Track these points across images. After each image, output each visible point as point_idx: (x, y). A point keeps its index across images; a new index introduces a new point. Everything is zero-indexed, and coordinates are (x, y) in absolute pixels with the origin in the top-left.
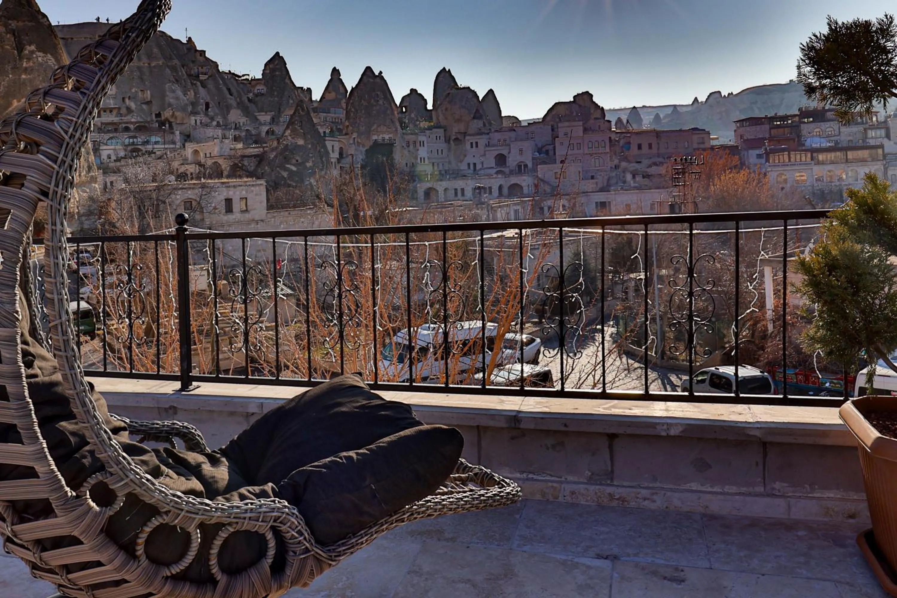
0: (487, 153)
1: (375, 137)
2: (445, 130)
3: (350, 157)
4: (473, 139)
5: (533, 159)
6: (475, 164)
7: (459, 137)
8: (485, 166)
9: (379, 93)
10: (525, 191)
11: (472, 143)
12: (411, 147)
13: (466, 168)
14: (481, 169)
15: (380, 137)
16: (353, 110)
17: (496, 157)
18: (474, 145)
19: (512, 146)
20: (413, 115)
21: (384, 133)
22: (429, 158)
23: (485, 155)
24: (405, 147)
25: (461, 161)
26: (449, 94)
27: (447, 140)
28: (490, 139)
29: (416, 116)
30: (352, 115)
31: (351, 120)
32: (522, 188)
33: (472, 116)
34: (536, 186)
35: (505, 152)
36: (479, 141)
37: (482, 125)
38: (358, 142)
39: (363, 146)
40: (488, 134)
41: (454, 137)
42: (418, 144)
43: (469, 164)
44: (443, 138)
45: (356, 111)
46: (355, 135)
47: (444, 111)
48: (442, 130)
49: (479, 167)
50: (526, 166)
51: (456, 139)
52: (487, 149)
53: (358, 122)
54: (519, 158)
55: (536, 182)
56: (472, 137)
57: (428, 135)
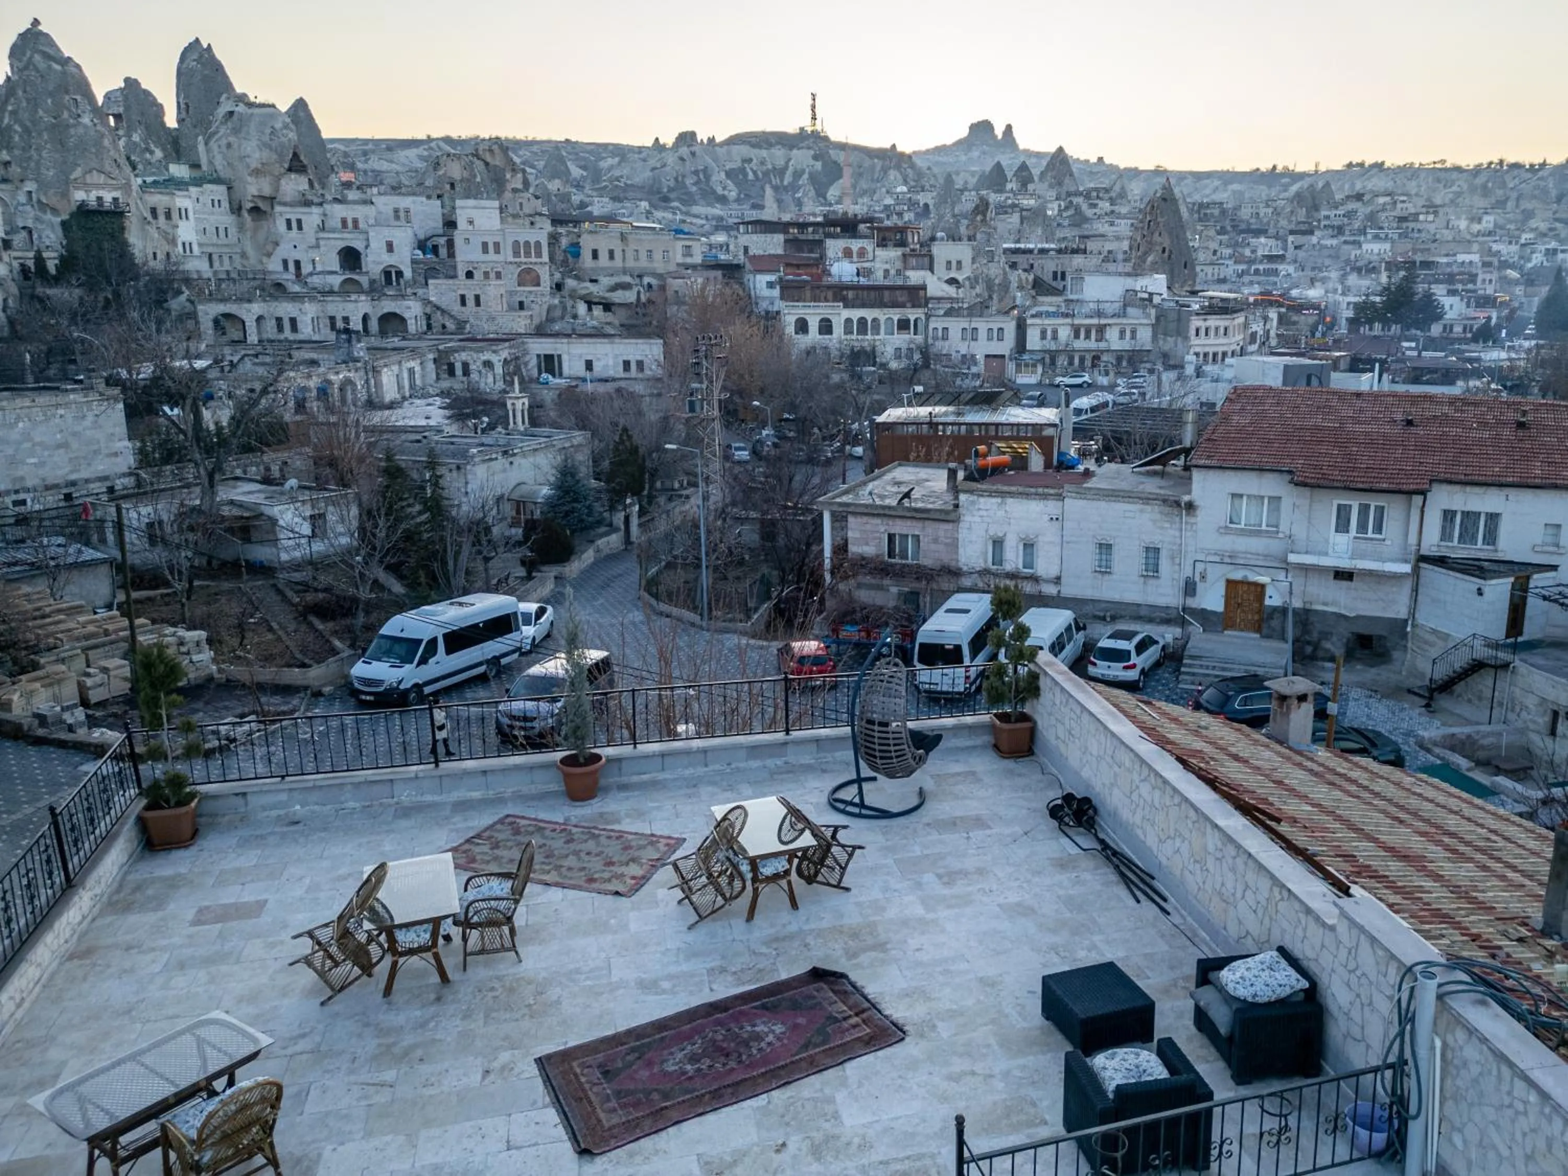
0: (322, 243)
1: (79, 196)
2: (229, 188)
3: (24, 234)
4: (294, 214)
5: (414, 262)
6: (297, 264)
7: (261, 204)
8: (319, 268)
9: (78, 98)
10: (412, 327)
11: (289, 222)
12: (162, 218)
13: (280, 268)
14: (311, 274)
15: (93, 195)
16: (17, 128)
17: (340, 253)
18: (294, 225)
19: (371, 234)
20: (136, 138)
21: (98, 186)
22: (200, 245)
23: (318, 246)
24: (150, 218)
25: (269, 255)
26: (231, 113)
27: (236, 209)
28: (325, 215)
29: (145, 142)
30: (17, 138)
31: (17, 152)
32: (403, 320)
33: (286, 166)
34: (428, 317)
35: (359, 245)
36: (303, 218)
37: (307, 187)
38: (39, 201)
39: (55, 211)
40: (321, 204)
41: (250, 205)
42: (175, 215)
43: (285, 262)
44: (226, 204)
45: (27, 131)
46: (30, 186)
47: (224, 149)
48: (223, 189)
49: (306, 269)
50: (400, 274)
51: (255, 210)
52: (322, 235)
53: (35, 157)
54: (388, 260)
55: (428, 310)
56: (288, 209)
57: (194, 196)
